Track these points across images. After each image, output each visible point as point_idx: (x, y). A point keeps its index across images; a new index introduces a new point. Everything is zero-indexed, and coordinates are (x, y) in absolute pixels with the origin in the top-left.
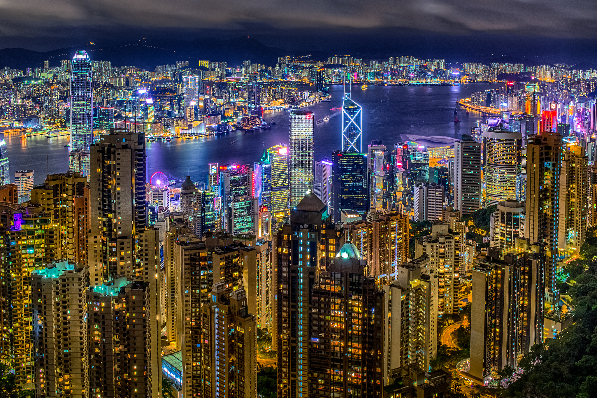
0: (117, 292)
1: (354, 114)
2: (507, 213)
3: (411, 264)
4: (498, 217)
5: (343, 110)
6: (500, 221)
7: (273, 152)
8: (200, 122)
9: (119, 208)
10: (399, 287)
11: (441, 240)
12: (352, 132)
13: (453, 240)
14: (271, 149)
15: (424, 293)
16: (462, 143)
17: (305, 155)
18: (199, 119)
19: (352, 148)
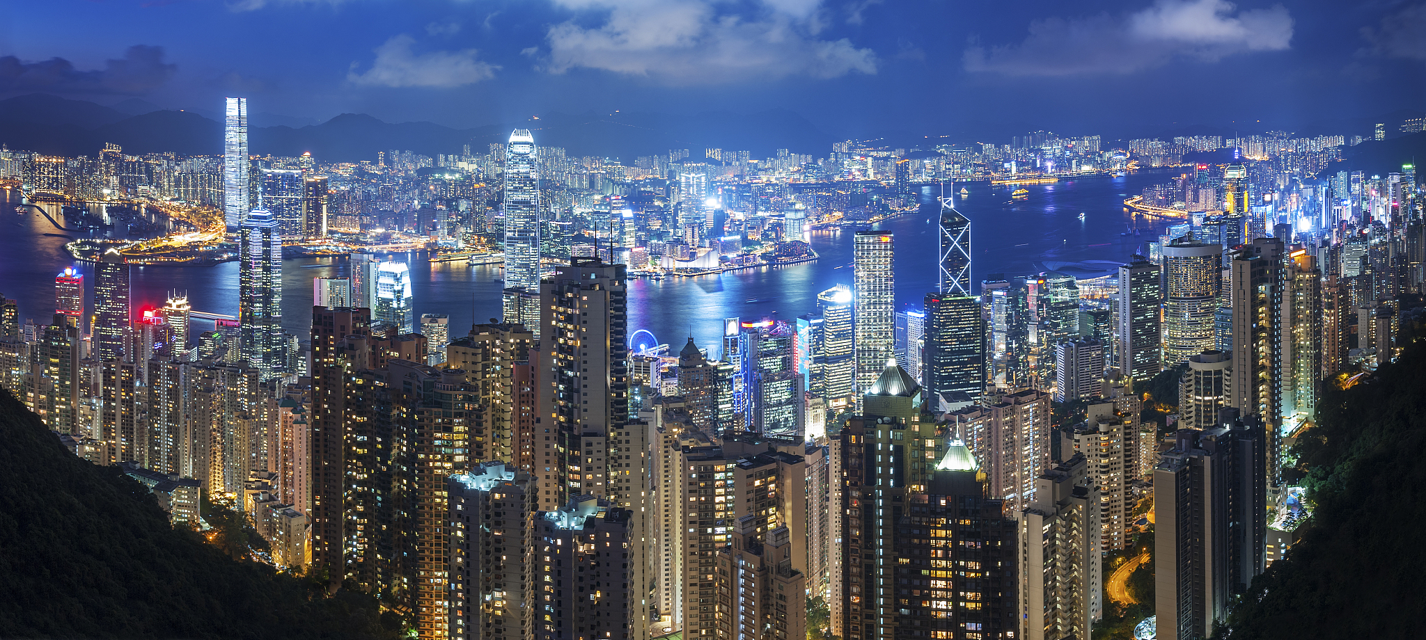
0: (581, 524)
1: (958, 232)
3: (1058, 472)
5: (940, 226)
7: (827, 299)
8: (709, 249)
9: (585, 386)
10: (1039, 512)
11: (1103, 427)
12: (955, 262)
13: (1121, 427)
14: (823, 293)
15: (1078, 517)
16: (1130, 268)
17: (880, 303)
18: (707, 245)
19: (956, 288)
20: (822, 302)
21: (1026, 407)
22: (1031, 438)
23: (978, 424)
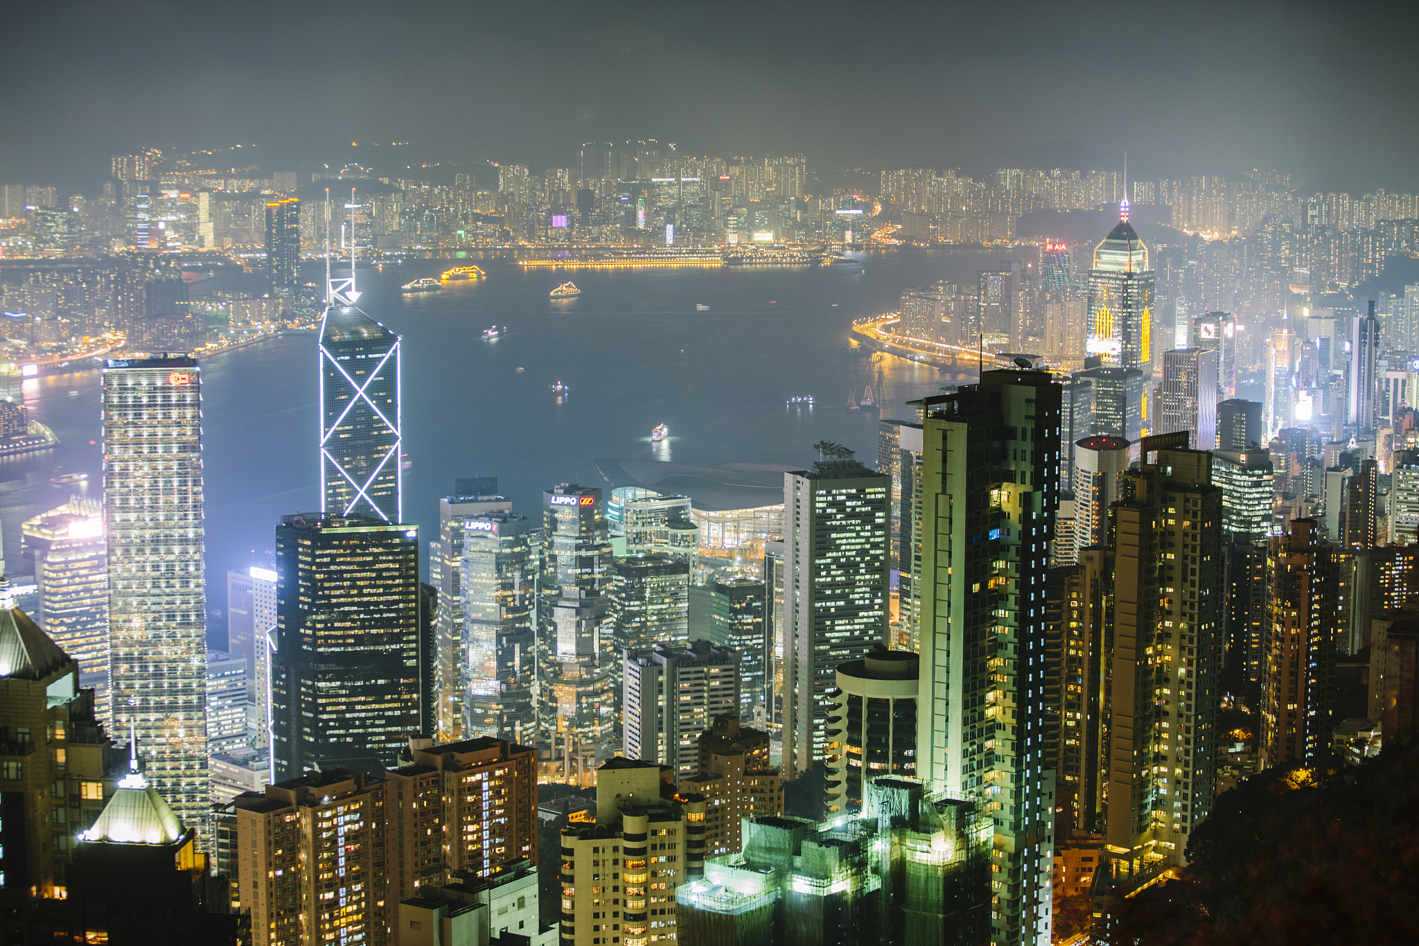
1: (369, 365)
2: (872, 702)
4: (837, 719)
5: (322, 348)
6: (845, 735)
7: (46, 534)
11: (631, 824)
12: (361, 441)
13: (679, 826)
14: (37, 521)
16: (811, 477)
17: (168, 540)
19: (363, 506)
20: (34, 543)
21: (471, 779)
22: (486, 854)
23: (349, 812)
